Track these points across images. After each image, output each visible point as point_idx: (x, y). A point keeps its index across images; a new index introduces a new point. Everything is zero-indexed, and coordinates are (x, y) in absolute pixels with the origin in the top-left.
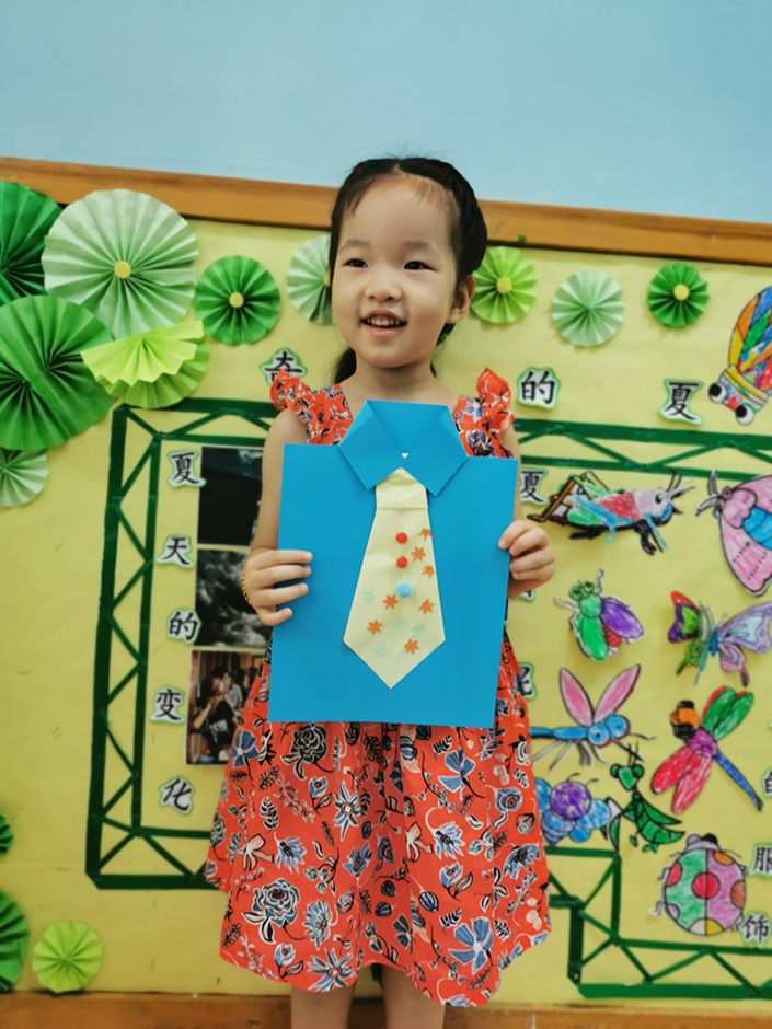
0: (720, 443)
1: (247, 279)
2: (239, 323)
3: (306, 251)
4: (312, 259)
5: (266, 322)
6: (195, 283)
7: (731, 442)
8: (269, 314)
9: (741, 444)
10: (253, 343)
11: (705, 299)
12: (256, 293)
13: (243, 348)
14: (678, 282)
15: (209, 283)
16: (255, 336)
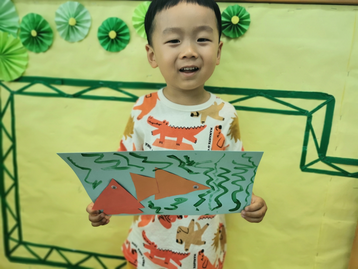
0: (256, 94)
1: (38, 23)
2: (38, 43)
3: (61, 9)
4: (64, 12)
5: (48, 43)
6: (18, 26)
7: (261, 93)
8: (49, 39)
9: (267, 95)
10: (45, 52)
11: (248, 23)
12: (43, 30)
13: (41, 55)
14: (234, 15)
15: (23, 26)
16: (44, 48)
